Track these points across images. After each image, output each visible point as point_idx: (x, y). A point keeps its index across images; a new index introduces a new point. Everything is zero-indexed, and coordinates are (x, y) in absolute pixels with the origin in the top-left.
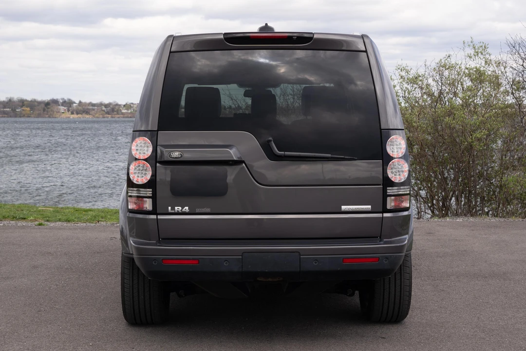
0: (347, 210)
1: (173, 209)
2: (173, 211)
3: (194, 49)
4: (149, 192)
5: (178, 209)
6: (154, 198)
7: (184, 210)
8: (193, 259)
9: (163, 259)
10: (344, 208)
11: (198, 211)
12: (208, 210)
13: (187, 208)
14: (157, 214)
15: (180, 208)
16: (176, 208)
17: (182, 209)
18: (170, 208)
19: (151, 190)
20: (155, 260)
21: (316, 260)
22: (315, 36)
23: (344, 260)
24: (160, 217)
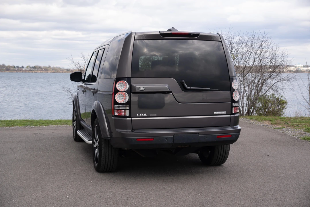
0: (216, 114)
1: (139, 115)
2: (139, 116)
3: (145, 39)
4: (127, 107)
5: (141, 115)
6: (130, 110)
7: (144, 115)
8: (151, 138)
9: (137, 139)
10: (215, 113)
11: (151, 115)
12: (155, 115)
13: (146, 114)
14: (131, 118)
15: (142, 114)
16: (141, 114)
17: (143, 115)
18: (137, 114)
19: (128, 106)
20: (133, 139)
21: (206, 137)
22: (200, 34)
23: (218, 136)
24: (133, 119)
